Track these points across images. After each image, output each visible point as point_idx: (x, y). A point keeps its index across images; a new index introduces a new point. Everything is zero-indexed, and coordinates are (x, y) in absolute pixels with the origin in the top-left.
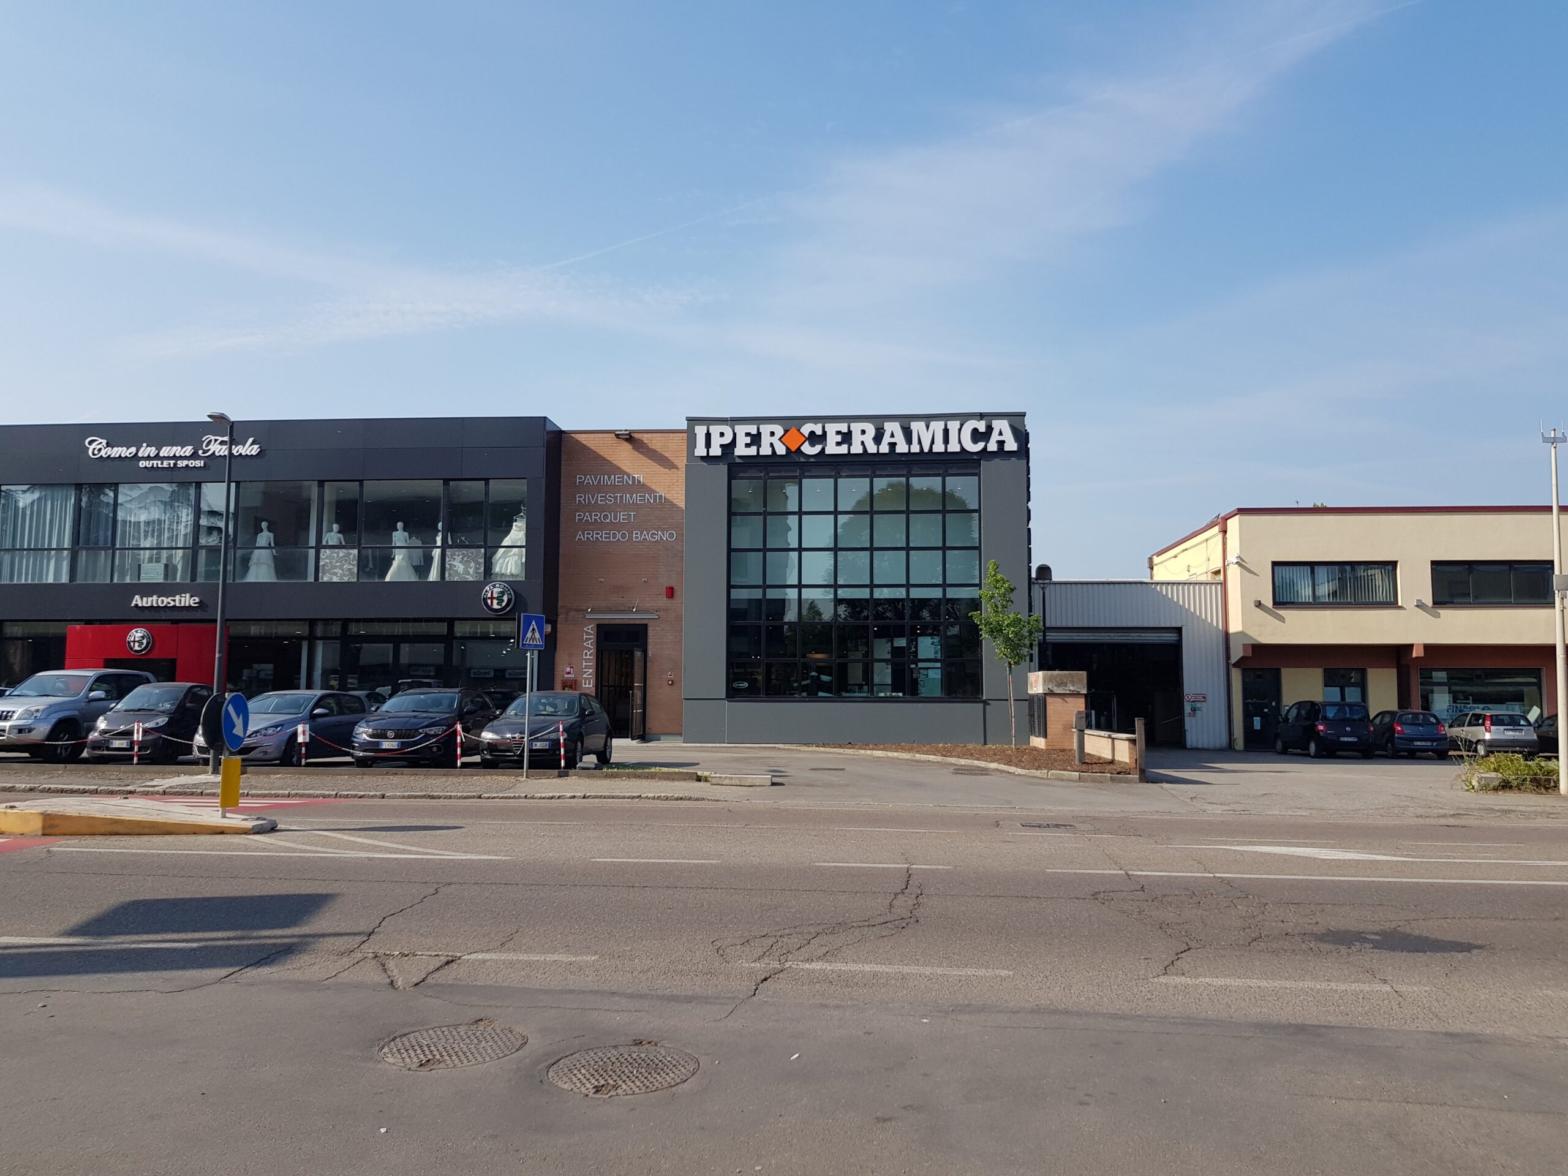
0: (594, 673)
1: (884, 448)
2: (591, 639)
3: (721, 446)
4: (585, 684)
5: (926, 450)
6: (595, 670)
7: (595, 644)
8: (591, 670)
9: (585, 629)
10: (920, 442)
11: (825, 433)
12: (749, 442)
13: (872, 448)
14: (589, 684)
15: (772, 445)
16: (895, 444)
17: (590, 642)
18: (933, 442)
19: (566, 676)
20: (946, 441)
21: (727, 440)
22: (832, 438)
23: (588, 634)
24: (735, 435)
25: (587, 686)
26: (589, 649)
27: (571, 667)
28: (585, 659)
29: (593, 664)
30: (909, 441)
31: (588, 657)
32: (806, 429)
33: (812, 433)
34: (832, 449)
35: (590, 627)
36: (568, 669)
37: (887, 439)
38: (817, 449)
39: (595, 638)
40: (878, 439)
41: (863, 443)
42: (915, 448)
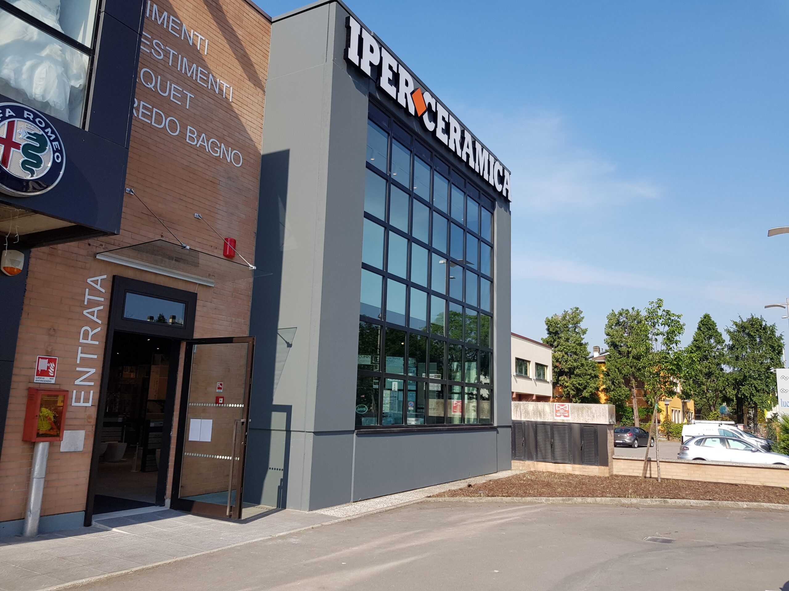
0: (98, 378)
2: (98, 304)
4: (78, 400)
6: (100, 371)
7: (106, 315)
8: (93, 371)
9: (89, 281)
14: (86, 400)
17: (96, 309)
19: (37, 379)
23: (94, 293)
25: (82, 404)
26: (94, 325)
27: (50, 361)
28: (84, 346)
29: (96, 357)
31: (89, 341)
35: (99, 278)
36: (43, 365)
39: (108, 303)
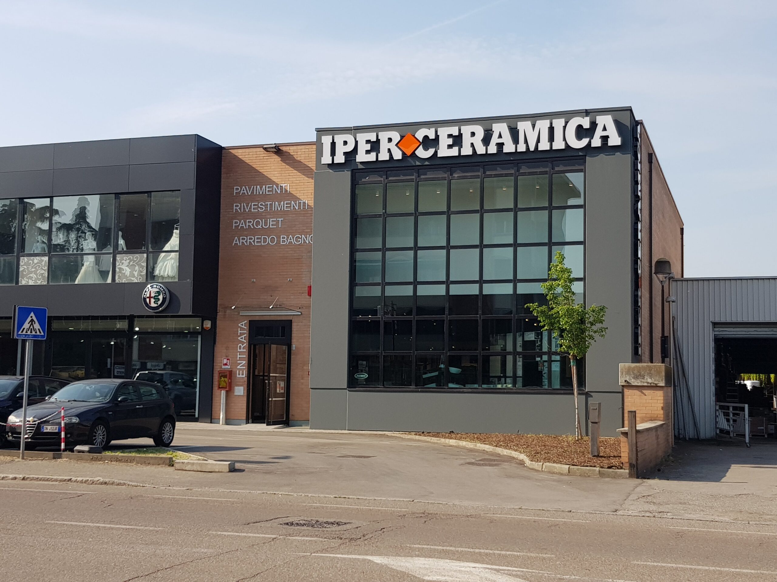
0: (247, 365)
1: (493, 149)
2: (244, 334)
3: (345, 154)
4: (239, 374)
5: (532, 148)
6: (247, 362)
7: (247, 338)
8: (244, 362)
9: (239, 325)
10: (526, 141)
11: (437, 137)
12: (369, 149)
13: (481, 150)
14: (243, 375)
15: (389, 150)
16: (503, 144)
17: (243, 336)
18: (538, 141)
19: (223, 367)
20: (551, 138)
21: (350, 148)
22: (444, 141)
23: (242, 329)
24: (356, 142)
25: (241, 376)
26: (243, 343)
27: (227, 359)
28: (240, 352)
29: (245, 356)
30: (516, 141)
31: (242, 350)
32: (420, 134)
33: (426, 137)
34: (444, 152)
35: (243, 323)
36: (225, 361)
37: (495, 140)
38: (431, 152)
39: (248, 333)
40: (486, 141)
41: (472, 145)
42: (522, 148)
